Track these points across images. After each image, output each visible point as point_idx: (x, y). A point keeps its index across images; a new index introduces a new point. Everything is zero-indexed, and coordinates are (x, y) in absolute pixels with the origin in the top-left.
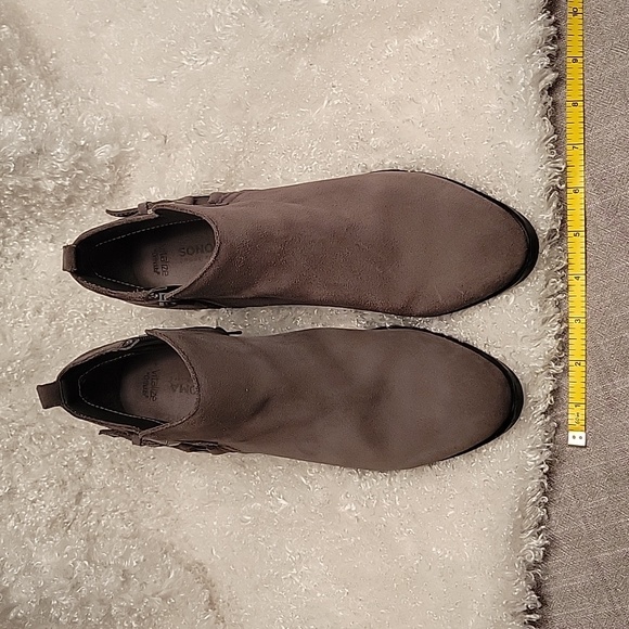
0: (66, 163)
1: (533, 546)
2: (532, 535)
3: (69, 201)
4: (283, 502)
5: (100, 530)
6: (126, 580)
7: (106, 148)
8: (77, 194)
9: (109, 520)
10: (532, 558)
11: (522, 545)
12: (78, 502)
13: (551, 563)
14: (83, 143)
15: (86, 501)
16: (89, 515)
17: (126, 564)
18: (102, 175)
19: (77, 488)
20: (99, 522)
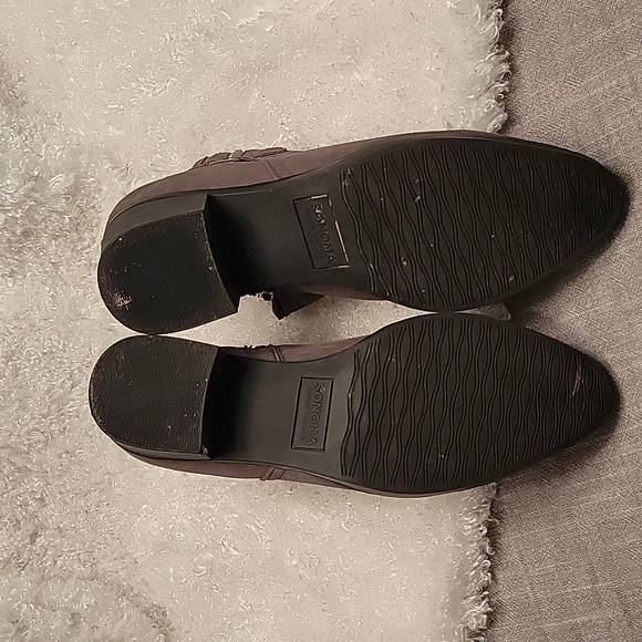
0: (16, 195)
1: (476, 613)
2: (475, 601)
3: (26, 234)
4: (235, 552)
5: (56, 571)
6: (75, 624)
7: (60, 178)
8: (33, 227)
9: (65, 561)
10: (474, 625)
11: (465, 611)
12: (33, 542)
13: (497, 630)
14: (36, 173)
15: (40, 541)
16: (44, 555)
17: (76, 608)
18: (58, 207)
19: (31, 527)
20: (55, 562)
